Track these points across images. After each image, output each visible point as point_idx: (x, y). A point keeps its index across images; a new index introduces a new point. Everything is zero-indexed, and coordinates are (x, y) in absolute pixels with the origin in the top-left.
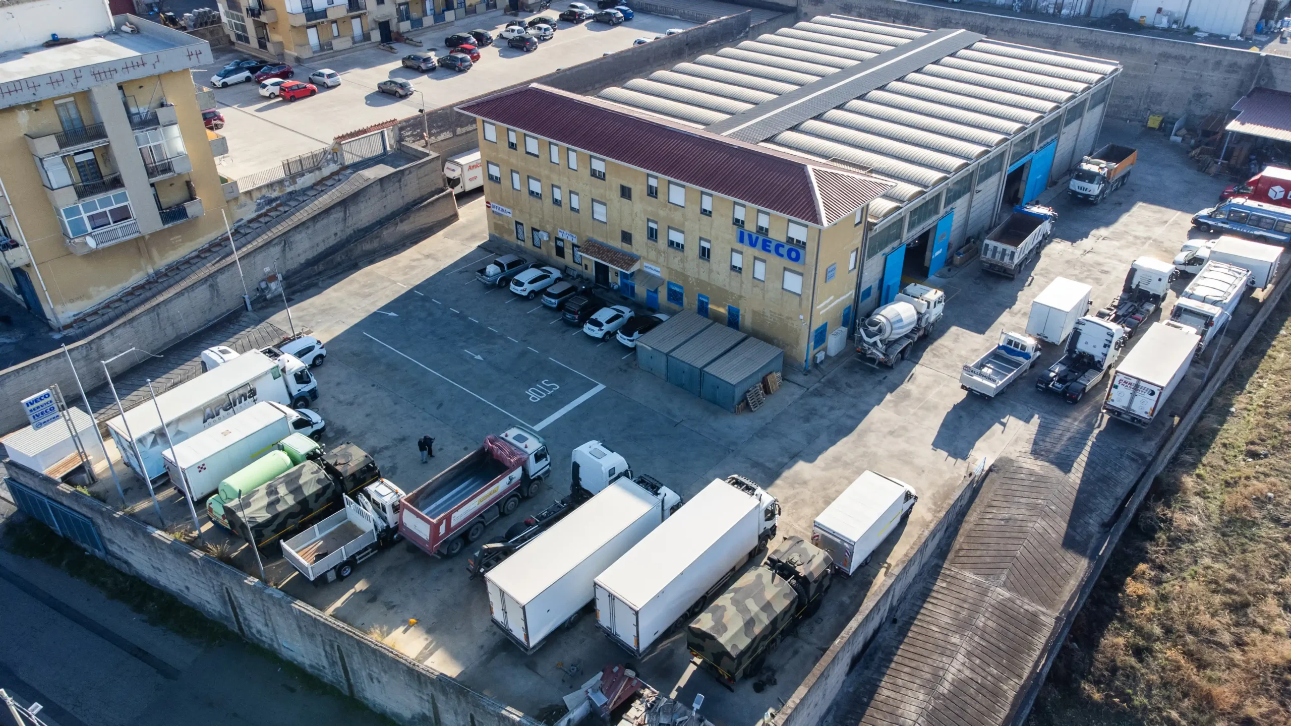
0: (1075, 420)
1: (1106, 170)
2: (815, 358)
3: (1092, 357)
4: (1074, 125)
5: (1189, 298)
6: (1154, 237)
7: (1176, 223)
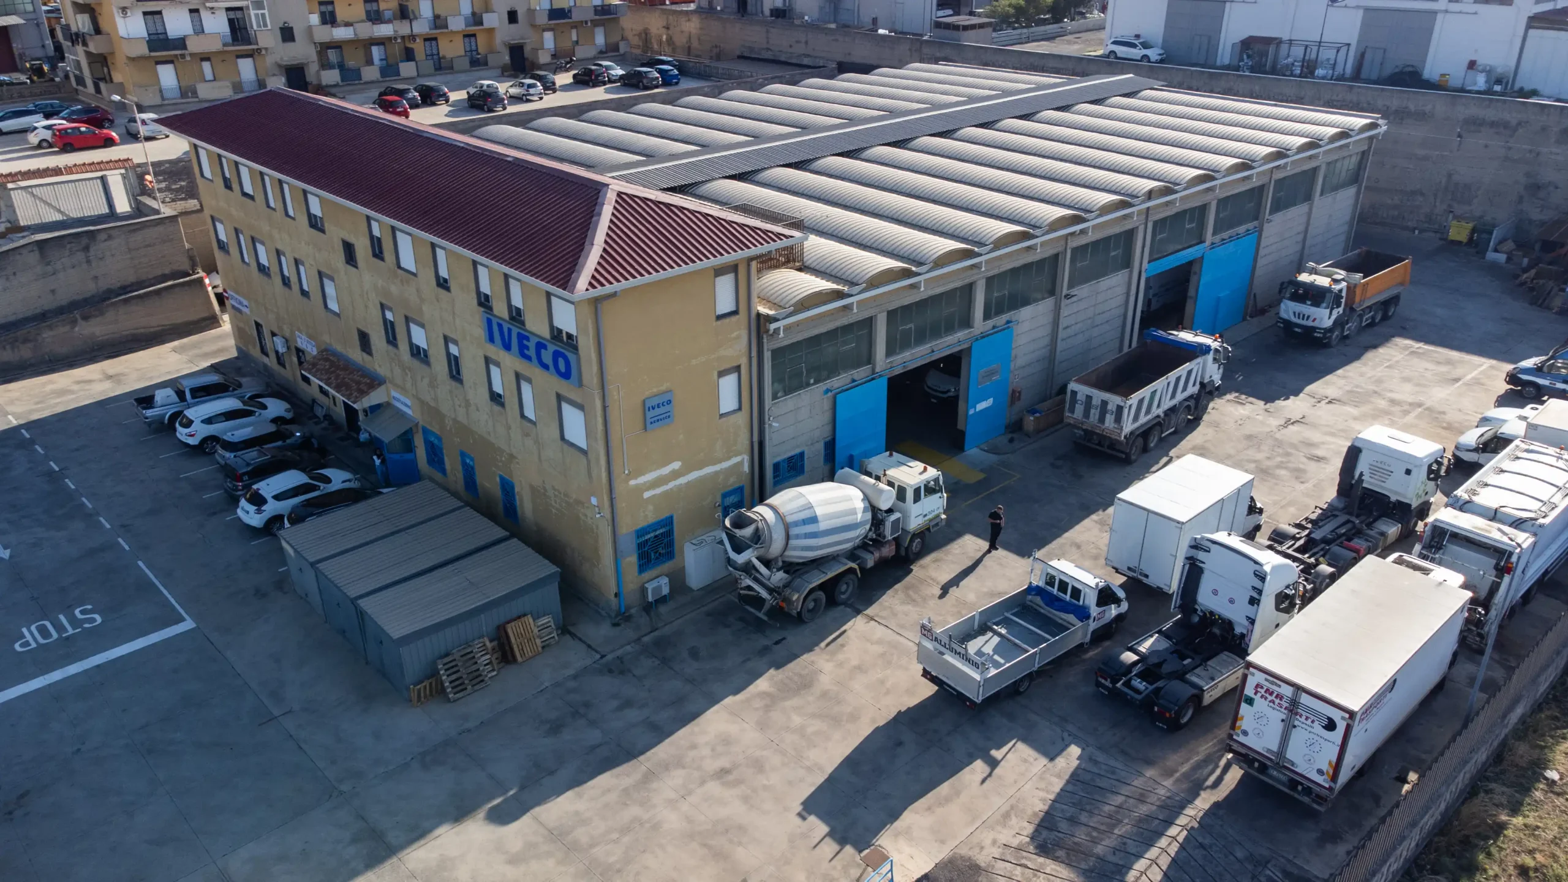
0: (1169, 773)
1: (1344, 284)
2: (643, 591)
3: (1228, 625)
4: (1295, 214)
5: (1461, 509)
6: (1428, 404)
7: (1477, 382)
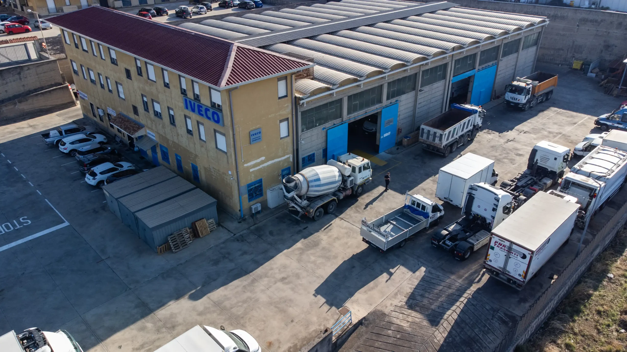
0: (460, 277)
1: (531, 85)
2: (250, 209)
3: (484, 219)
4: (512, 57)
5: (576, 173)
6: (564, 133)
7: (583, 124)
